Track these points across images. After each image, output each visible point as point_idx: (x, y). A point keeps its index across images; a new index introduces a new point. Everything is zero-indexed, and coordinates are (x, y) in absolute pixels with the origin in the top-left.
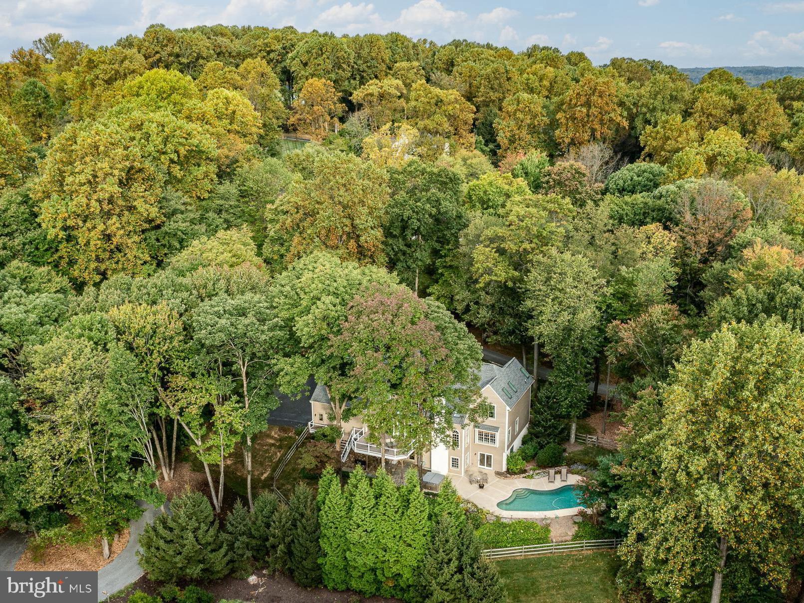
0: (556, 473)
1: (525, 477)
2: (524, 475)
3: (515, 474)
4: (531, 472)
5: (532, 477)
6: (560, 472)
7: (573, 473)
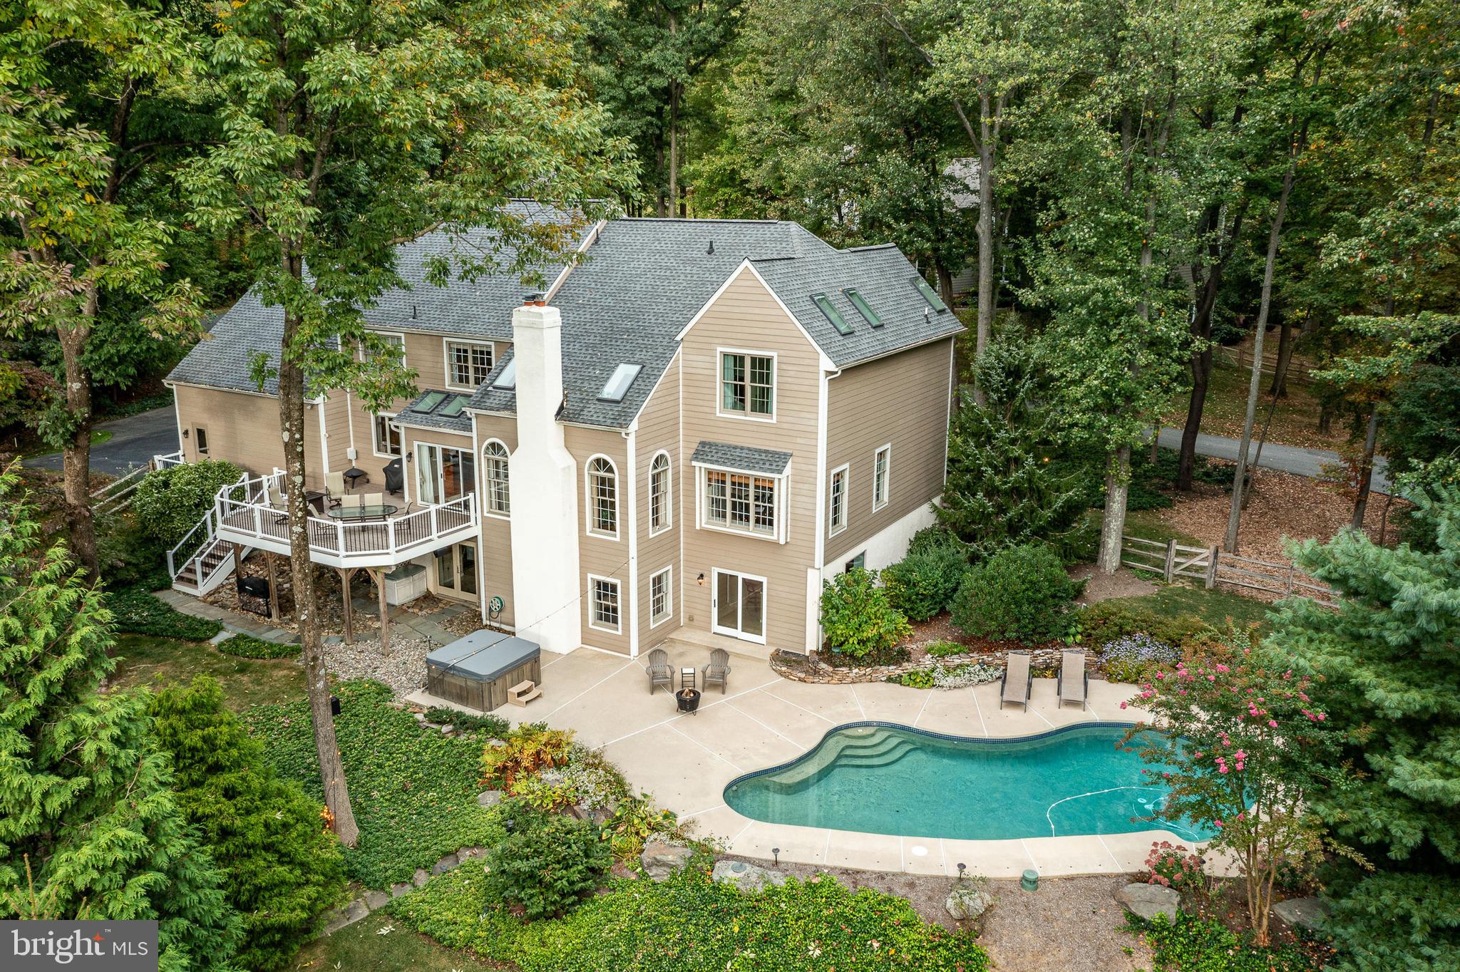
0: (1035, 672)
1: (897, 680)
2: (894, 670)
3: (854, 660)
4: (928, 661)
5: (927, 681)
6: (1055, 671)
7: (1111, 678)
